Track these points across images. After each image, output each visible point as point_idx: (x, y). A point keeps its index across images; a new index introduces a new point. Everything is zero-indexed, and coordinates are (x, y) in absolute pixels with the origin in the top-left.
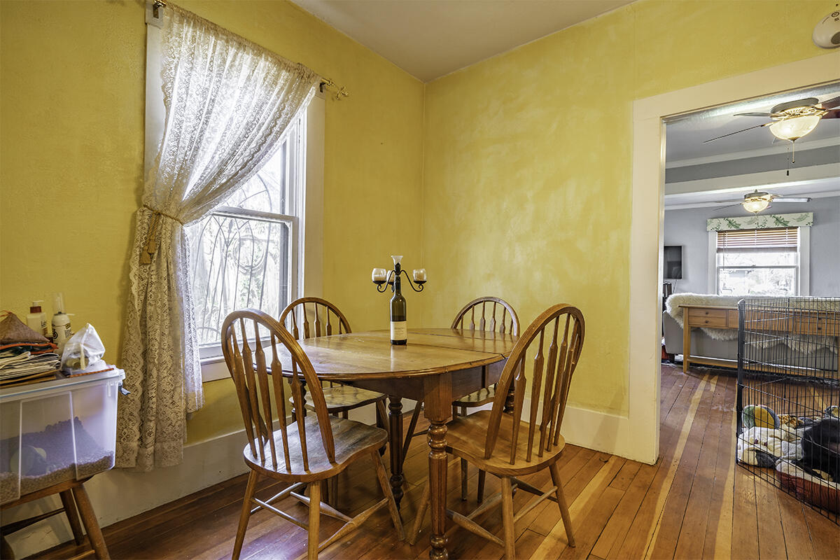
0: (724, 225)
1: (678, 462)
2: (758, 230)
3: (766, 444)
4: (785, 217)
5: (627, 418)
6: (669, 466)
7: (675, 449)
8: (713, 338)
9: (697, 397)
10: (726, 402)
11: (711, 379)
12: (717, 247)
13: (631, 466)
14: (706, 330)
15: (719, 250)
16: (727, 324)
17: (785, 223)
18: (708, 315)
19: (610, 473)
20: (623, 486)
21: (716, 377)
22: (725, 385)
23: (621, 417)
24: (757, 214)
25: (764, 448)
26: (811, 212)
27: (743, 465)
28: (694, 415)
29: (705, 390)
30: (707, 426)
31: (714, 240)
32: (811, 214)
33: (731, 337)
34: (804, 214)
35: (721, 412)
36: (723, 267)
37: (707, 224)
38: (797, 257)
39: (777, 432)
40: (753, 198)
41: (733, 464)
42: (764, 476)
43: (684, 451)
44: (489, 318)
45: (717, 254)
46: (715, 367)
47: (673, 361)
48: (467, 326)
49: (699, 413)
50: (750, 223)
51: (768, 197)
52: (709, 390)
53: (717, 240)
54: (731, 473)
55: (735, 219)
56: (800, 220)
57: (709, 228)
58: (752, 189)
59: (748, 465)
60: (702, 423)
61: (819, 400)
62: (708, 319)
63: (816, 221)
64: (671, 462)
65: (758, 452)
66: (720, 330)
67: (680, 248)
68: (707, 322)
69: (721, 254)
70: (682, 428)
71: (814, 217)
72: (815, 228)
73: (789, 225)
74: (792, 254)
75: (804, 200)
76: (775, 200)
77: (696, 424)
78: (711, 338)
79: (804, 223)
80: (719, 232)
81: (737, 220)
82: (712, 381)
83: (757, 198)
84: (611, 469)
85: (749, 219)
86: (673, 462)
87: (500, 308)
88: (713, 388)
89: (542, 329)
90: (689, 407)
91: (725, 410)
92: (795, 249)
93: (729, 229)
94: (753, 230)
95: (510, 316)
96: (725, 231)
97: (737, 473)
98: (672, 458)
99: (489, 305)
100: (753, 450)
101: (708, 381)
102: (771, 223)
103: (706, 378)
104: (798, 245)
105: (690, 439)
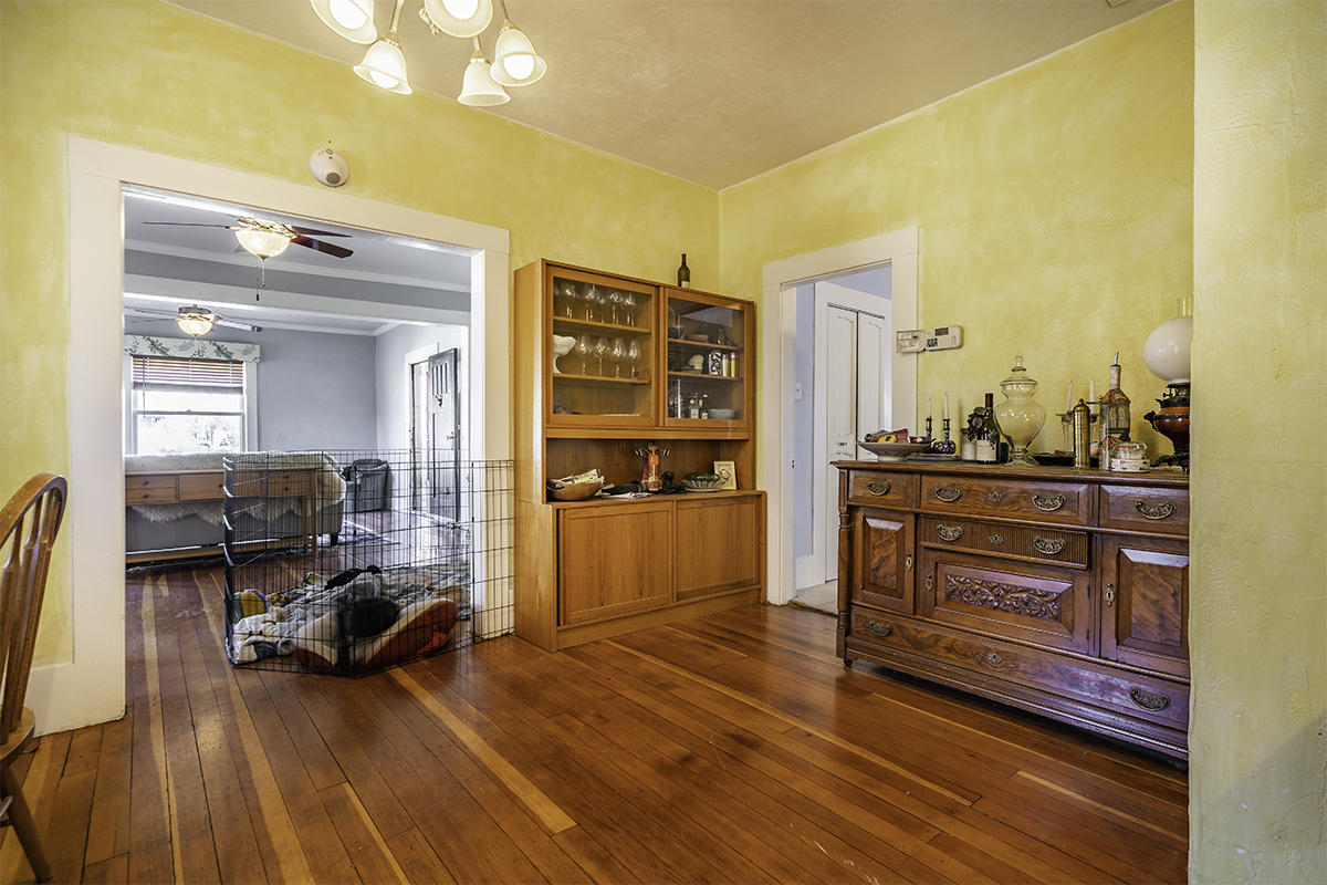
0: (144, 348)
1: (159, 698)
2: (194, 360)
3: (261, 633)
4: (229, 347)
5: (70, 664)
6: (149, 708)
7: (146, 685)
8: (152, 519)
9: (147, 610)
10: (191, 604)
11: (156, 580)
12: (132, 380)
13: (82, 737)
14: (141, 510)
15: (136, 385)
16: (177, 497)
17: (229, 355)
18: (148, 486)
19: (52, 761)
20: (87, 764)
21: (163, 576)
22: (181, 583)
23: (57, 665)
24: (196, 337)
25: (261, 638)
26: (257, 343)
27: (242, 666)
28: (153, 633)
29: (154, 597)
30: (179, 640)
31: (128, 369)
32: (257, 347)
33: (180, 515)
34: (250, 346)
35: (189, 618)
36: (144, 413)
38: (243, 400)
39: (268, 616)
40: (193, 315)
41: (229, 671)
42: (269, 667)
43: (160, 683)
45: (133, 392)
46: (156, 563)
49: (160, 629)
50: (183, 348)
51: (211, 317)
52: (161, 596)
53: (132, 369)
54: (231, 680)
55: (161, 340)
56: (246, 352)
58: (191, 302)
59: (250, 663)
60: (170, 640)
61: (294, 574)
62: (148, 492)
63: (263, 358)
64: (148, 703)
65: (255, 643)
66: (164, 506)
68: (146, 496)
69: (140, 392)
70: (144, 656)
71: (262, 352)
72: (261, 364)
73: (233, 357)
74: (237, 397)
75: (249, 328)
76: (220, 322)
77: (162, 644)
78: (148, 521)
79: (250, 357)
80: (135, 356)
81: (165, 342)
82: (159, 583)
83: (197, 315)
84: (52, 755)
85: (180, 342)
86: (151, 702)
88: (165, 591)
90: (141, 626)
91: (194, 614)
92: (240, 390)
93: (152, 354)
94: (187, 359)
96: (146, 357)
97: (239, 678)
98: (147, 696)
100: (249, 644)
101: (154, 584)
102: (211, 353)
103: (148, 580)
104: (244, 386)
105: (161, 664)
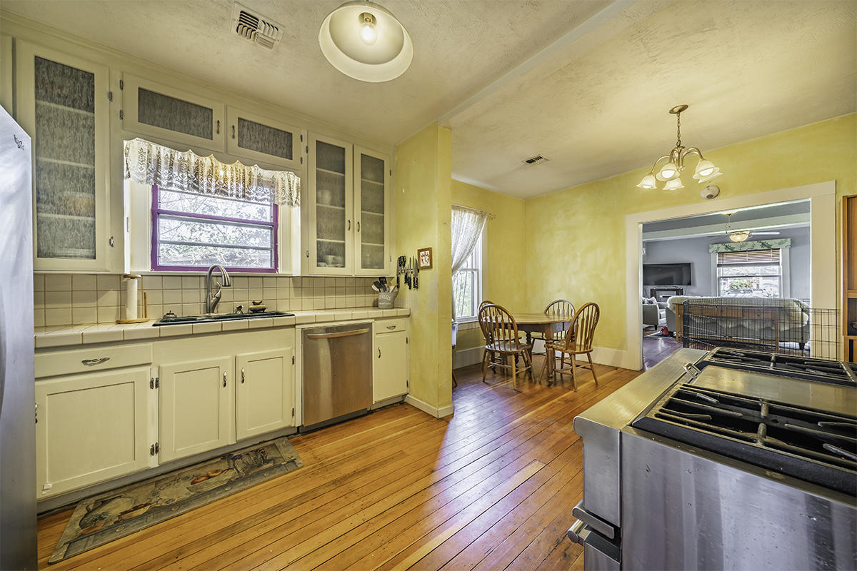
0: (722, 248)
2: (749, 251)
4: (769, 242)
12: (717, 264)
15: (719, 266)
17: (769, 246)
26: (789, 238)
31: (716, 259)
32: (789, 240)
34: (783, 240)
36: (723, 278)
37: (709, 249)
38: (780, 269)
40: (737, 233)
44: (561, 309)
45: (718, 269)
47: (672, 336)
48: (551, 312)
50: (742, 246)
51: (747, 232)
55: (730, 243)
56: (780, 244)
57: (711, 251)
63: (793, 244)
67: (689, 265)
69: (721, 269)
71: (792, 242)
72: (792, 248)
73: (772, 247)
74: (776, 267)
75: (777, 233)
79: (784, 246)
80: (718, 253)
81: (732, 245)
83: (739, 233)
87: (566, 305)
89: (584, 309)
92: (778, 264)
93: (726, 251)
94: (745, 251)
95: (571, 307)
96: (723, 253)
99: (561, 303)
102: (758, 246)
104: (781, 261)
